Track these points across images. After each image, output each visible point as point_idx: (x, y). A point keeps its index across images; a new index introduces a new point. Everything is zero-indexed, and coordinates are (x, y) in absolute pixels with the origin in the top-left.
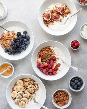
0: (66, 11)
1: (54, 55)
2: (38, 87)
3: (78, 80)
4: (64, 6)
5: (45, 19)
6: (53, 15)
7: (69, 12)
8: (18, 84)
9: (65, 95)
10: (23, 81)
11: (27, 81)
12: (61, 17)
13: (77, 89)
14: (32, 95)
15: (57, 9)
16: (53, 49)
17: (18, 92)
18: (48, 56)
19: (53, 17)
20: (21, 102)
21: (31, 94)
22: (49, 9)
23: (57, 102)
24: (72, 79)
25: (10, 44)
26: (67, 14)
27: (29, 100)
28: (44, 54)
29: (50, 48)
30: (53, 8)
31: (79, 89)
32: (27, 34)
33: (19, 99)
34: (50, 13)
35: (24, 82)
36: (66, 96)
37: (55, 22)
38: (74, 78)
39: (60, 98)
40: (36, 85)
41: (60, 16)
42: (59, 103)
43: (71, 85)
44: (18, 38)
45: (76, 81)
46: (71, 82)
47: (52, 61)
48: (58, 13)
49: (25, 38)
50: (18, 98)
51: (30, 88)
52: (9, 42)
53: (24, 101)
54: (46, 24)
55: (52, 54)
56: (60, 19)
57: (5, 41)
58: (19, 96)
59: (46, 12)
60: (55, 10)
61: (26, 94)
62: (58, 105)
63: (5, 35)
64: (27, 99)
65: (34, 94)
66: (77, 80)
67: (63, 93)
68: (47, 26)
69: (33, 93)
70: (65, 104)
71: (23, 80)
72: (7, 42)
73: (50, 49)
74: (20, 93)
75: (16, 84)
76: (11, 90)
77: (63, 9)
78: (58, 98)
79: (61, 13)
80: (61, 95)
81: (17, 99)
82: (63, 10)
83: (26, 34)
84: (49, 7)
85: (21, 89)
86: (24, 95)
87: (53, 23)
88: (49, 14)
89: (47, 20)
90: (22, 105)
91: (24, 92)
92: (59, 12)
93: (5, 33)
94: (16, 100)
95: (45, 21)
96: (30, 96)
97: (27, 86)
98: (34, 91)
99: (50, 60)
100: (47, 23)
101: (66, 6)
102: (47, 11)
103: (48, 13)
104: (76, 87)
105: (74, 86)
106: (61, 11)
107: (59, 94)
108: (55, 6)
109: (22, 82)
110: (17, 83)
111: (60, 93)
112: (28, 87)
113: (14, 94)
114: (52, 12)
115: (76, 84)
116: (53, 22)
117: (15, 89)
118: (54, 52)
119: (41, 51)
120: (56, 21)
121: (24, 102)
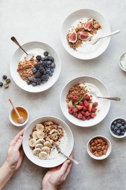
0: (95, 26)
1: (87, 94)
2: (63, 132)
3: (121, 123)
4: (92, 20)
5: (70, 41)
6: (79, 34)
7: (99, 27)
8: (37, 129)
9: (103, 143)
10: (43, 125)
11: (48, 125)
12: (90, 35)
13: (120, 134)
14: (56, 143)
15: (83, 25)
16: (84, 86)
17: (37, 140)
18: (79, 96)
19: (80, 36)
20: (42, 152)
21: (54, 141)
22: (73, 27)
23: (93, 151)
24: (114, 121)
25: (32, 73)
26: (97, 29)
27: (52, 149)
28: (74, 95)
29: (80, 85)
30: (78, 25)
31: (123, 134)
32: (49, 55)
33: (39, 149)
34: (76, 33)
35: (45, 127)
36: (105, 145)
37: (83, 42)
38: (116, 120)
39: (97, 147)
40: (60, 130)
41: (89, 33)
42: (95, 152)
43: (112, 130)
44: (39, 63)
45: (119, 125)
46: (113, 126)
47: (85, 101)
48: (86, 31)
49: (48, 60)
50: (37, 147)
51: (53, 133)
52: (29, 71)
53: (46, 151)
54: (72, 47)
55: (84, 92)
56: (89, 38)
57: (24, 72)
58: (38, 145)
59: (70, 32)
60: (80, 27)
61: (47, 142)
62: (95, 155)
63: (22, 64)
64: (49, 149)
65: (58, 142)
66: (119, 123)
67: (102, 141)
68: (75, 49)
69: (57, 140)
70: (103, 154)
71: (43, 123)
72: (28, 72)
73: (80, 87)
74: (40, 141)
75: (34, 130)
76: (29, 137)
77: (91, 24)
78: (95, 147)
79: (89, 30)
80: (98, 143)
81: (36, 149)
82: (91, 26)
83: (47, 55)
84: (72, 25)
85: (41, 135)
86: (45, 143)
87: (81, 45)
88: (74, 33)
89: (73, 42)
90: (43, 155)
91: (45, 139)
92: (86, 29)
93: (21, 62)
94: (34, 150)
95: (71, 44)
96: (52, 145)
97: (49, 132)
98: (59, 138)
99: (83, 101)
100: (73, 45)
101: (94, 20)
102: (71, 30)
103: (72, 33)
104: (118, 131)
105: (116, 132)
106: (89, 28)
107: (96, 142)
108: (80, 22)
109: (43, 127)
110: (35, 127)
111: (98, 140)
112: (51, 133)
113: (32, 142)
114: (78, 30)
115: (118, 128)
116: (81, 43)
117: (33, 136)
118: (86, 89)
119: (70, 92)
120: (85, 41)
121: (45, 153)
